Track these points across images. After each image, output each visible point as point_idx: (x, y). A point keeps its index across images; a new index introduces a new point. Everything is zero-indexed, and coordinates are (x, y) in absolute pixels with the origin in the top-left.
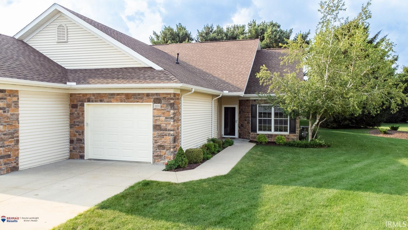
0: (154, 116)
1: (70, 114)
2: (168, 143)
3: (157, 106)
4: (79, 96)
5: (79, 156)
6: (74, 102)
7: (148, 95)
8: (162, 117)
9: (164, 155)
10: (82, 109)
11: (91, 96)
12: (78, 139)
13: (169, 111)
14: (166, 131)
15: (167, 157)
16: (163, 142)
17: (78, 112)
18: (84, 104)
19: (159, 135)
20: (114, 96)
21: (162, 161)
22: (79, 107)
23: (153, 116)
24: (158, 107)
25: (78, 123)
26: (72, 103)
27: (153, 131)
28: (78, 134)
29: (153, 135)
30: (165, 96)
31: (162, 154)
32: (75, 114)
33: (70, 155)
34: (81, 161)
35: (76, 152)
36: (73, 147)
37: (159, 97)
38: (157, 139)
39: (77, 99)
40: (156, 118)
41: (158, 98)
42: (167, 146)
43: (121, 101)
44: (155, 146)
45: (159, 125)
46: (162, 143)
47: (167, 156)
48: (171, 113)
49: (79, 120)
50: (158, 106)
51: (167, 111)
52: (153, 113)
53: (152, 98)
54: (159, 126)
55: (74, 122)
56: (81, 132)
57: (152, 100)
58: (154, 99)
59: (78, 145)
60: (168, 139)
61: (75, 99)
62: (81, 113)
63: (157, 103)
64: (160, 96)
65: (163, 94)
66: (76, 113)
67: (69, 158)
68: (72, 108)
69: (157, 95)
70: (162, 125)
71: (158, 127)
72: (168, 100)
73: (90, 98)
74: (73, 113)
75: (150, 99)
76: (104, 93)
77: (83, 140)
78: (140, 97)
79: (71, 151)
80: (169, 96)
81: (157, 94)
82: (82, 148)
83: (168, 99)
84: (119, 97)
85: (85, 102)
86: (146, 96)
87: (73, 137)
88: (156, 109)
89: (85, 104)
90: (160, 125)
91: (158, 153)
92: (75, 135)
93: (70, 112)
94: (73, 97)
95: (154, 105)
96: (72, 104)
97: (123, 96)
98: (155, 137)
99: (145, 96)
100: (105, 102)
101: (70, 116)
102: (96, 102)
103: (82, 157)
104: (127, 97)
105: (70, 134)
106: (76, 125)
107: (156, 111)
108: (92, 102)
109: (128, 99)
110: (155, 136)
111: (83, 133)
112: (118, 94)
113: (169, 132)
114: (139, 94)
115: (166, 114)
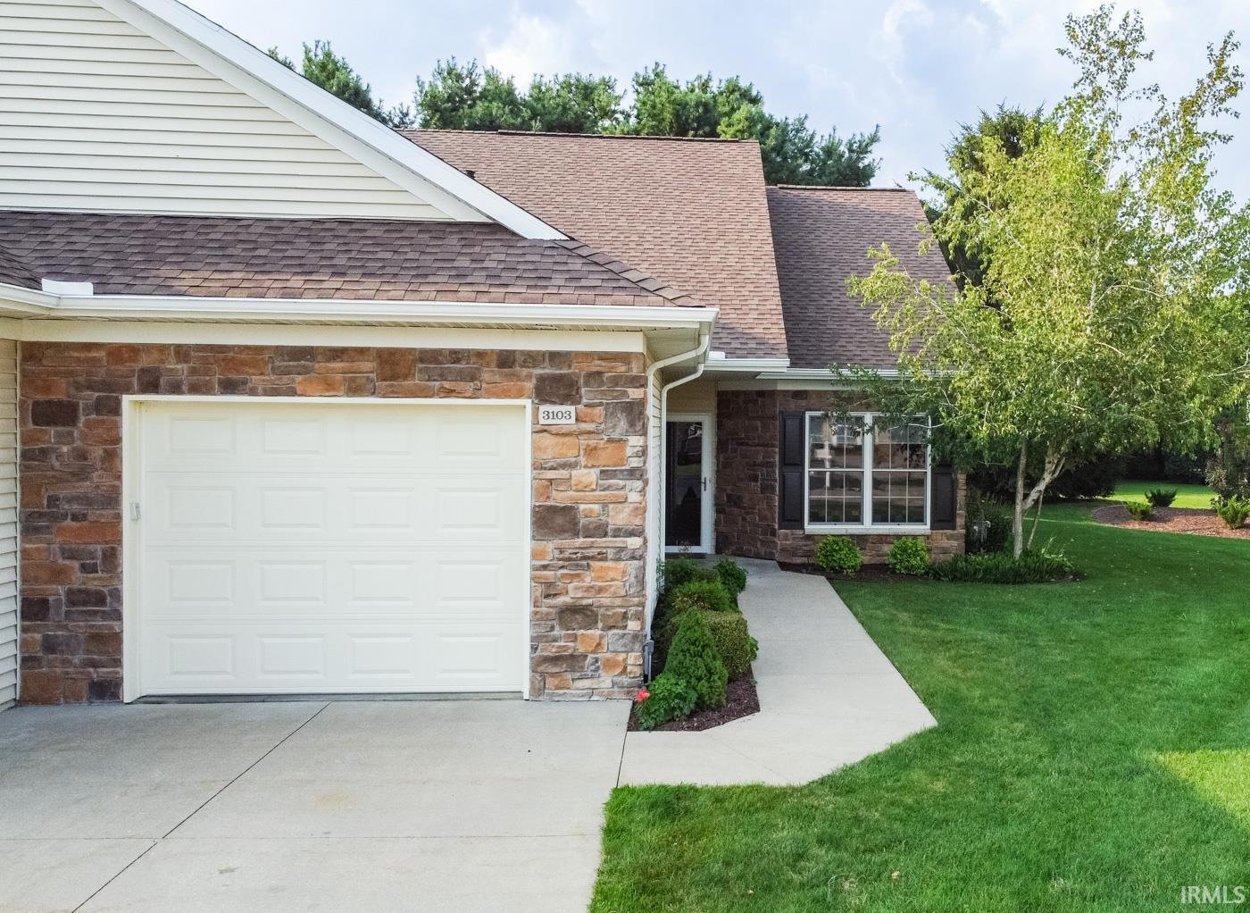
0: (538, 466)
1: (26, 455)
2: (615, 596)
3: (555, 415)
4: (87, 360)
5: (84, 686)
6: (48, 389)
7: (506, 360)
8: (586, 471)
9: (593, 652)
10: (110, 429)
11: (162, 361)
12: (80, 591)
13: (621, 440)
14: (605, 535)
15: (608, 660)
16: (588, 589)
17: (78, 443)
18: (118, 403)
19: (566, 555)
20: (313, 359)
21: (580, 684)
22: (82, 419)
23: (533, 465)
24: (564, 421)
25: (76, 507)
26: (40, 397)
27: (534, 538)
28: (76, 564)
29: (535, 556)
30: (596, 365)
31: (581, 650)
32: (60, 456)
33: (24, 680)
34: (103, 711)
35: (65, 662)
36: (44, 636)
37: (564, 371)
38: (555, 575)
39: (70, 374)
40: (551, 474)
41: (561, 377)
42: (608, 608)
43: (354, 389)
44: (544, 610)
45: (564, 508)
46: (586, 595)
47: (609, 655)
48: (629, 451)
49: (85, 487)
50: (563, 415)
51: (610, 441)
52: (536, 448)
53: (529, 377)
54: (568, 511)
55: (53, 501)
56: (100, 553)
57: (530, 385)
58: (541, 379)
59: (81, 626)
60: (611, 574)
61: (56, 374)
62: (97, 452)
63: (553, 403)
64: (570, 367)
65: (589, 356)
66: (65, 449)
67: (19, 703)
68: (35, 423)
69: (557, 360)
70: (582, 507)
71: (559, 520)
72: (616, 385)
73: (157, 369)
74: (42, 451)
75: (519, 379)
76: (247, 348)
77: (108, 600)
78: (461, 371)
79: (28, 661)
80: (622, 368)
81: (554, 357)
82: (109, 644)
83: (616, 381)
84: (338, 365)
85: (129, 390)
86: (494, 363)
87: (50, 581)
88: (553, 429)
89: (127, 400)
90: (571, 508)
91: (562, 644)
92: (58, 574)
93: (23, 443)
94: (45, 362)
95: (543, 408)
96: (36, 403)
97: (367, 365)
98: (545, 567)
99: (488, 365)
100: (253, 392)
101: (25, 468)
102: (195, 389)
103: (107, 690)
104: (387, 367)
105: (23, 568)
106: (64, 517)
107: (547, 440)
108: (175, 389)
109: (394, 377)
110: (546, 563)
111: (111, 558)
112: (336, 353)
113: (619, 541)
114: (456, 355)
115: (606, 457)
